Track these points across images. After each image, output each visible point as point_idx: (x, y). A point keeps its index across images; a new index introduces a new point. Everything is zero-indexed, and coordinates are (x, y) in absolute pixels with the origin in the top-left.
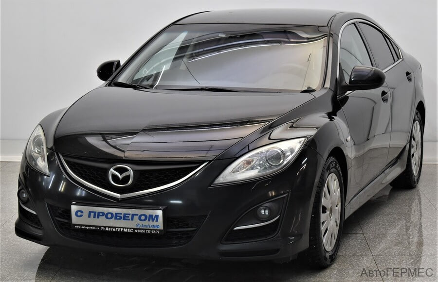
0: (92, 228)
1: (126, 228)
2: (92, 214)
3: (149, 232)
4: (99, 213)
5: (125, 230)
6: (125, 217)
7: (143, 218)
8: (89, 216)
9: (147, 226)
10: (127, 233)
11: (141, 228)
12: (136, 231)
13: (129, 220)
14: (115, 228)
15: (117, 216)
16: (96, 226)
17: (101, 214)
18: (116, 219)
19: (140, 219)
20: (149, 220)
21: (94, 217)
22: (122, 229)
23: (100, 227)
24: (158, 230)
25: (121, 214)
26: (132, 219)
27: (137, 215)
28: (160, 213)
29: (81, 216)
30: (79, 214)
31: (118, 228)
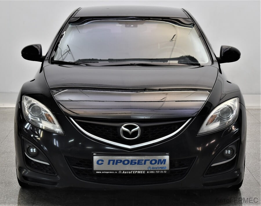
0: (111, 172)
1: (139, 171)
2: (111, 162)
3: (158, 172)
4: (117, 161)
5: (139, 172)
6: (139, 162)
7: (153, 162)
8: (109, 164)
9: (156, 168)
10: (140, 174)
11: (151, 169)
12: (148, 172)
13: (142, 164)
14: (130, 171)
15: (132, 162)
16: (114, 171)
17: (119, 161)
18: (131, 164)
19: (151, 163)
20: (158, 164)
21: (113, 164)
22: (136, 172)
23: (118, 171)
24: (165, 170)
25: (136, 160)
26: (145, 164)
27: (149, 160)
28: (167, 158)
29: (102, 164)
30: (100, 162)
31: (133, 171)
